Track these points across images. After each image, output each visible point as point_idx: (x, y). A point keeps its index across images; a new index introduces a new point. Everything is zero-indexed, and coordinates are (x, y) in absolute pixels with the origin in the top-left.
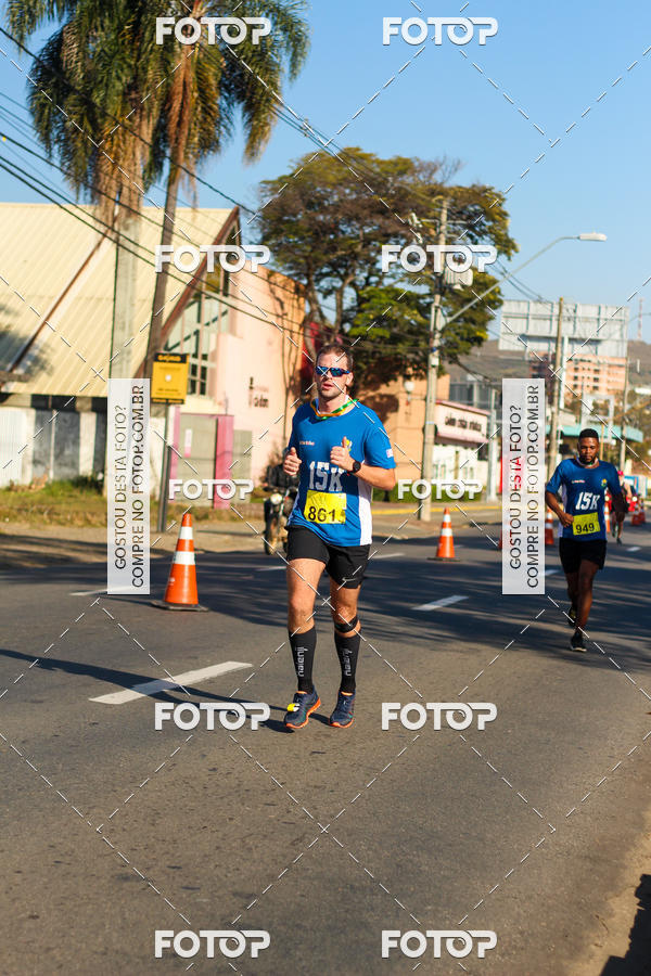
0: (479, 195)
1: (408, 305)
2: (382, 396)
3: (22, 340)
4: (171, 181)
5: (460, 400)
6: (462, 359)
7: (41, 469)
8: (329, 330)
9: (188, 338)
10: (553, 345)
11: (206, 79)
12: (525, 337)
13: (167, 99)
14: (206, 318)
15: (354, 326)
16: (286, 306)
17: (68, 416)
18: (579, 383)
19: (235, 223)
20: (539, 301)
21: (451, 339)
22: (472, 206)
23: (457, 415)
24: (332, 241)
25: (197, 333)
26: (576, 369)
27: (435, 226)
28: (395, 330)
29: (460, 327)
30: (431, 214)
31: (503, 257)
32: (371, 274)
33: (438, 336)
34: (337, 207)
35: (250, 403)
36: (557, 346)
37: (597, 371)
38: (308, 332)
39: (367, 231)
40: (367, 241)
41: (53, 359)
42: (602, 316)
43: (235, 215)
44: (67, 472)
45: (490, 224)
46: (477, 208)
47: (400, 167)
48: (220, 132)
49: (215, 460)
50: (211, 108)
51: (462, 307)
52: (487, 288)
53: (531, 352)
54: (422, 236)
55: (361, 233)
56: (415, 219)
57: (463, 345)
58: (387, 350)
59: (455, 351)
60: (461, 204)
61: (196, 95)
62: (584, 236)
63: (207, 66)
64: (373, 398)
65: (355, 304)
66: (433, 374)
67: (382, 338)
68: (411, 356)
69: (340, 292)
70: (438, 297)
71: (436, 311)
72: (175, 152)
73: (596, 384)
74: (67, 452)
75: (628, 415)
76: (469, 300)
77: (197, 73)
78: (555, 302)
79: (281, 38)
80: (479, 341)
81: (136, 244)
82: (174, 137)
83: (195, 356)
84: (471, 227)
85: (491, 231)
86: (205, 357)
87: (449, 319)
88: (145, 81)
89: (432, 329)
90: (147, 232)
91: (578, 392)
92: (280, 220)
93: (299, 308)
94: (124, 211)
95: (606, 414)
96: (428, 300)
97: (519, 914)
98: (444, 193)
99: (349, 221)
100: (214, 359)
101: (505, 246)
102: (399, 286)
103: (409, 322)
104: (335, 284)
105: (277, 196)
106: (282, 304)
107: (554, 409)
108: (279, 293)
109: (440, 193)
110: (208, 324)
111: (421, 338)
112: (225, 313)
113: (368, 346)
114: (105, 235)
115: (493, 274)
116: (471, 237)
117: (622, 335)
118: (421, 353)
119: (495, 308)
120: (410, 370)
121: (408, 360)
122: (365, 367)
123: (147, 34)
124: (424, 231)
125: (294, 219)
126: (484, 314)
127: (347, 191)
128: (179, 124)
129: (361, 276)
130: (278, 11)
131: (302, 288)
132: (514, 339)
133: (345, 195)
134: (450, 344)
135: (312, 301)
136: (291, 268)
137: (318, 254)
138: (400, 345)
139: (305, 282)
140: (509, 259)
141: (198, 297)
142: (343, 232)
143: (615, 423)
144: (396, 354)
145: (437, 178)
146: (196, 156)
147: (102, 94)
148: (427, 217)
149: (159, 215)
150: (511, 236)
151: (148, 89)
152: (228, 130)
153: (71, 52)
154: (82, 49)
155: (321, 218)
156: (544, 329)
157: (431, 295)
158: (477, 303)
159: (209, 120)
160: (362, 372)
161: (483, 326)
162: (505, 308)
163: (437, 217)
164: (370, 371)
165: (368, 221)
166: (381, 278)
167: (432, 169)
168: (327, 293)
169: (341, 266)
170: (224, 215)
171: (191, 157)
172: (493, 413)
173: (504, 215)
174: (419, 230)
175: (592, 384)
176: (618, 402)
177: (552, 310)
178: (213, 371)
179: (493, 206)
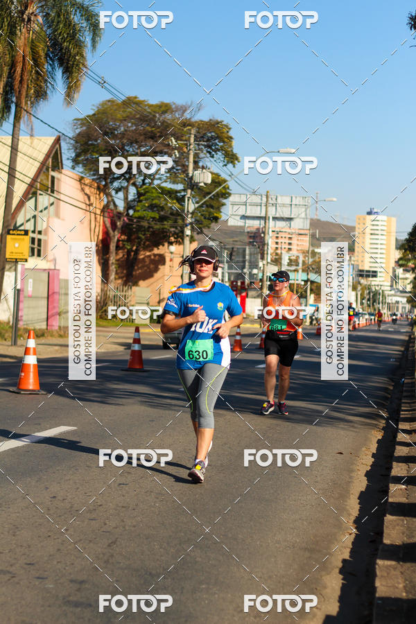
0: (214, 125)
1: (170, 197)
2: (155, 255)
4: (17, 118)
6: (205, 231)
8: (119, 215)
9: (29, 220)
10: (263, 222)
11: (38, 53)
12: (244, 217)
13: (13, 66)
14: (40, 208)
15: (135, 211)
16: (92, 198)
18: (279, 246)
19: (58, 146)
20: (254, 193)
21: (198, 218)
22: (210, 132)
25: (34, 217)
26: (277, 237)
27: (186, 146)
28: (162, 213)
29: (203, 211)
30: (184, 138)
31: (230, 166)
32: (146, 178)
33: (190, 216)
34: (123, 134)
36: (265, 223)
37: (290, 238)
38: (106, 214)
39: (142, 150)
42: (293, 203)
43: (58, 141)
45: (222, 144)
46: (213, 134)
47: (163, 109)
48: (47, 87)
49: (48, 298)
50: (41, 71)
51: (205, 197)
52: (220, 185)
53: (249, 227)
54: (179, 152)
55: (139, 151)
56: (173, 142)
57: (206, 222)
58: (157, 226)
59: (201, 226)
60: (202, 132)
62: (282, 150)
63: (38, 44)
64: (149, 256)
65: (136, 197)
66: (187, 240)
67: (154, 218)
68: (172, 229)
69: (126, 189)
70: (189, 191)
71: (188, 200)
72: (19, 98)
73: (290, 247)
75: (311, 265)
76: (209, 193)
77: (31, 48)
78: (264, 194)
79: (84, 25)
80: (216, 219)
82: (18, 90)
83: (34, 232)
84: (209, 147)
85: (222, 149)
86: (40, 233)
87: (197, 205)
89: (186, 211)
91: (279, 252)
92: (86, 143)
93: (100, 199)
95: (297, 265)
96: (183, 194)
98: (191, 125)
99: (131, 144)
100: (46, 234)
101: (232, 158)
102: (164, 185)
103: (171, 208)
104: (123, 185)
105: (85, 128)
106: (89, 197)
107: (265, 262)
108: (87, 190)
109: (189, 125)
110: (41, 211)
111: (179, 217)
112: (52, 204)
113: (145, 224)
115: (224, 176)
116: (210, 153)
117: (306, 215)
118: (179, 228)
119: (226, 198)
120: (172, 239)
121: (171, 232)
122: (143, 237)
124: (179, 149)
125: (96, 143)
126: (219, 202)
127: (130, 125)
128: (21, 82)
129: (139, 179)
130: (83, 7)
131: (102, 187)
132: (239, 217)
133: (128, 127)
134: (198, 222)
135: (108, 195)
136: (94, 175)
138: (165, 223)
139: (104, 183)
140: (234, 167)
141: (35, 194)
142: (128, 151)
143: (303, 271)
144: (163, 229)
145: (187, 115)
146: (32, 103)
148: (181, 140)
149: (8, 140)
150: (235, 151)
152: (52, 86)
155: (113, 142)
156: (256, 211)
157: (184, 190)
158: (215, 195)
159: (40, 78)
160: (141, 240)
161: (218, 209)
162: (231, 199)
163: (189, 140)
164: (147, 239)
165: (143, 143)
166: (152, 180)
167: (184, 109)
168: (118, 190)
170: (51, 140)
171: (29, 103)
172: (226, 266)
173: (230, 138)
174: (176, 148)
175: (287, 247)
176: (305, 257)
177: (261, 199)
178: (45, 241)
179: (223, 133)
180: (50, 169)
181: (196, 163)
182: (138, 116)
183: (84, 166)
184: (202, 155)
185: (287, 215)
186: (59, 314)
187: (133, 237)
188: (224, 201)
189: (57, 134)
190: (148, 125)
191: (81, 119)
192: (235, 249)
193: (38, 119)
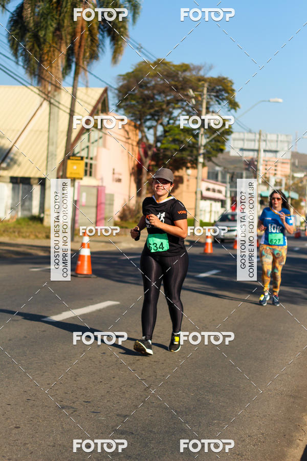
0: (221, 81)
1: (188, 134)
2: (177, 177)
3: (5, 150)
4: (77, 73)
5: (212, 179)
6: (214, 159)
7: (14, 212)
8: (150, 147)
9: (83, 149)
10: (256, 153)
12: (242, 150)
13: (74, 35)
14: (92, 140)
15: (162, 144)
16: (131, 134)
17: (26, 187)
18: (268, 172)
19: (105, 95)
20: (250, 131)
21: (208, 150)
22: (218, 86)
23: (211, 186)
24: (151, 104)
25: (88, 147)
26: (266, 165)
27: (201, 95)
29: (213, 144)
30: (199, 90)
31: (233, 111)
32: (170, 119)
33: (202, 148)
34: (154, 87)
35: (113, 180)
36: (258, 154)
37: (276, 166)
38: (141, 146)
39: (168, 98)
40: (168, 103)
41: (20, 159)
42: (280, 138)
43: (106, 91)
44: (27, 213)
45: (226, 95)
46: (221, 87)
47: (184, 68)
48: (99, 51)
49: (97, 207)
50: (95, 39)
51: (213, 134)
53: (245, 157)
54: (195, 100)
55: (165, 99)
56: (191, 92)
57: (214, 153)
58: (178, 155)
59: (210, 155)
60: (213, 85)
61: (87, 33)
62: (272, 100)
65: (163, 133)
66: (200, 166)
67: (176, 150)
68: (189, 158)
69: (155, 128)
70: (202, 130)
71: (202, 136)
72: (78, 59)
73: (276, 172)
74: (27, 204)
75: (291, 186)
78: (257, 132)
80: (222, 151)
81: (59, 103)
82: (77, 53)
83: (87, 158)
84: (217, 96)
85: (227, 99)
86: (91, 159)
87: (208, 140)
88: (63, 27)
89: (199, 145)
90: (65, 98)
91: (267, 176)
92: (127, 93)
93: (136, 135)
94: (54, 87)
95: (281, 186)
96: (197, 131)
97: (260, 425)
98: (205, 80)
99: (159, 93)
100: (96, 160)
101: (234, 105)
103: (189, 142)
104: (153, 124)
105: (125, 82)
106: (128, 133)
108: (127, 128)
109: (203, 80)
110: (93, 143)
111: (194, 149)
112: (101, 138)
113: (169, 153)
114: (45, 99)
116: (218, 101)
117: (288, 149)
118: (194, 157)
119: (229, 135)
120: (189, 165)
121: (188, 160)
122: (167, 163)
123: (64, 4)
124: (196, 98)
125: (133, 93)
126: (224, 138)
128: (80, 47)
129: (165, 120)
131: (137, 126)
132: (238, 150)
133: (158, 81)
134: (208, 152)
135: (142, 131)
136: (132, 116)
137: (145, 109)
138: (184, 153)
139: (139, 123)
140: (236, 111)
141: (88, 130)
142: (157, 99)
143: (286, 190)
144: (182, 157)
145: (202, 73)
146: (88, 63)
147: (43, 33)
148: (197, 91)
149: (70, 89)
150: (237, 101)
151: (65, 30)
152: (103, 50)
153: (28, 12)
154: (33, 11)
155: (146, 92)
156: (251, 146)
157: (199, 129)
159: (94, 44)
161: (223, 143)
162: (233, 136)
163: (202, 91)
164: (170, 165)
165: (169, 94)
166: (175, 121)
167: (199, 69)
168: (149, 128)
169: (156, 115)
170: (101, 90)
171: (85, 63)
172: (228, 185)
173: (233, 91)
174: (193, 97)
175: (274, 172)
176: (287, 180)
177: (255, 136)
178: (96, 165)
179: (227, 86)
180: (100, 112)
181: (207, 108)
182: (165, 73)
183: (125, 109)
184: (212, 103)
185: (274, 148)
186: (105, 219)
187: (160, 163)
188: (228, 137)
189: (106, 86)
190: (173, 80)
191: (123, 76)
192: (235, 174)
193: (92, 74)
